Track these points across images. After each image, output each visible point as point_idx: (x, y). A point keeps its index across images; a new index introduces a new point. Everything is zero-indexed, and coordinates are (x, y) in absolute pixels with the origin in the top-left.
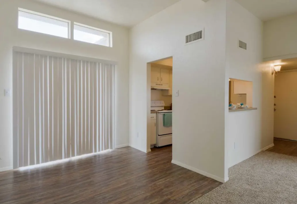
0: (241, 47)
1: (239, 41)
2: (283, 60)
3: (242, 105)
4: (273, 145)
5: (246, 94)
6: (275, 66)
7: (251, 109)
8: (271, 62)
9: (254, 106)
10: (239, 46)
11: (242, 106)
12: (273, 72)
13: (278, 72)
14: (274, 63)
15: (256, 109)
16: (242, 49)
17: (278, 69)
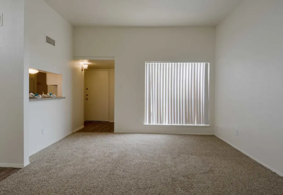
0: (48, 42)
1: (47, 37)
2: (90, 61)
3: (50, 94)
4: (83, 126)
5: (57, 85)
6: (85, 64)
7: (61, 98)
8: (81, 60)
9: (63, 96)
10: (46, 41)
11: (51, 96)
12: (83, 69)
13: (86, 69)
14: (83, 61)
15: (65, 98)
16: (50, 44)
17: (86, 67)
